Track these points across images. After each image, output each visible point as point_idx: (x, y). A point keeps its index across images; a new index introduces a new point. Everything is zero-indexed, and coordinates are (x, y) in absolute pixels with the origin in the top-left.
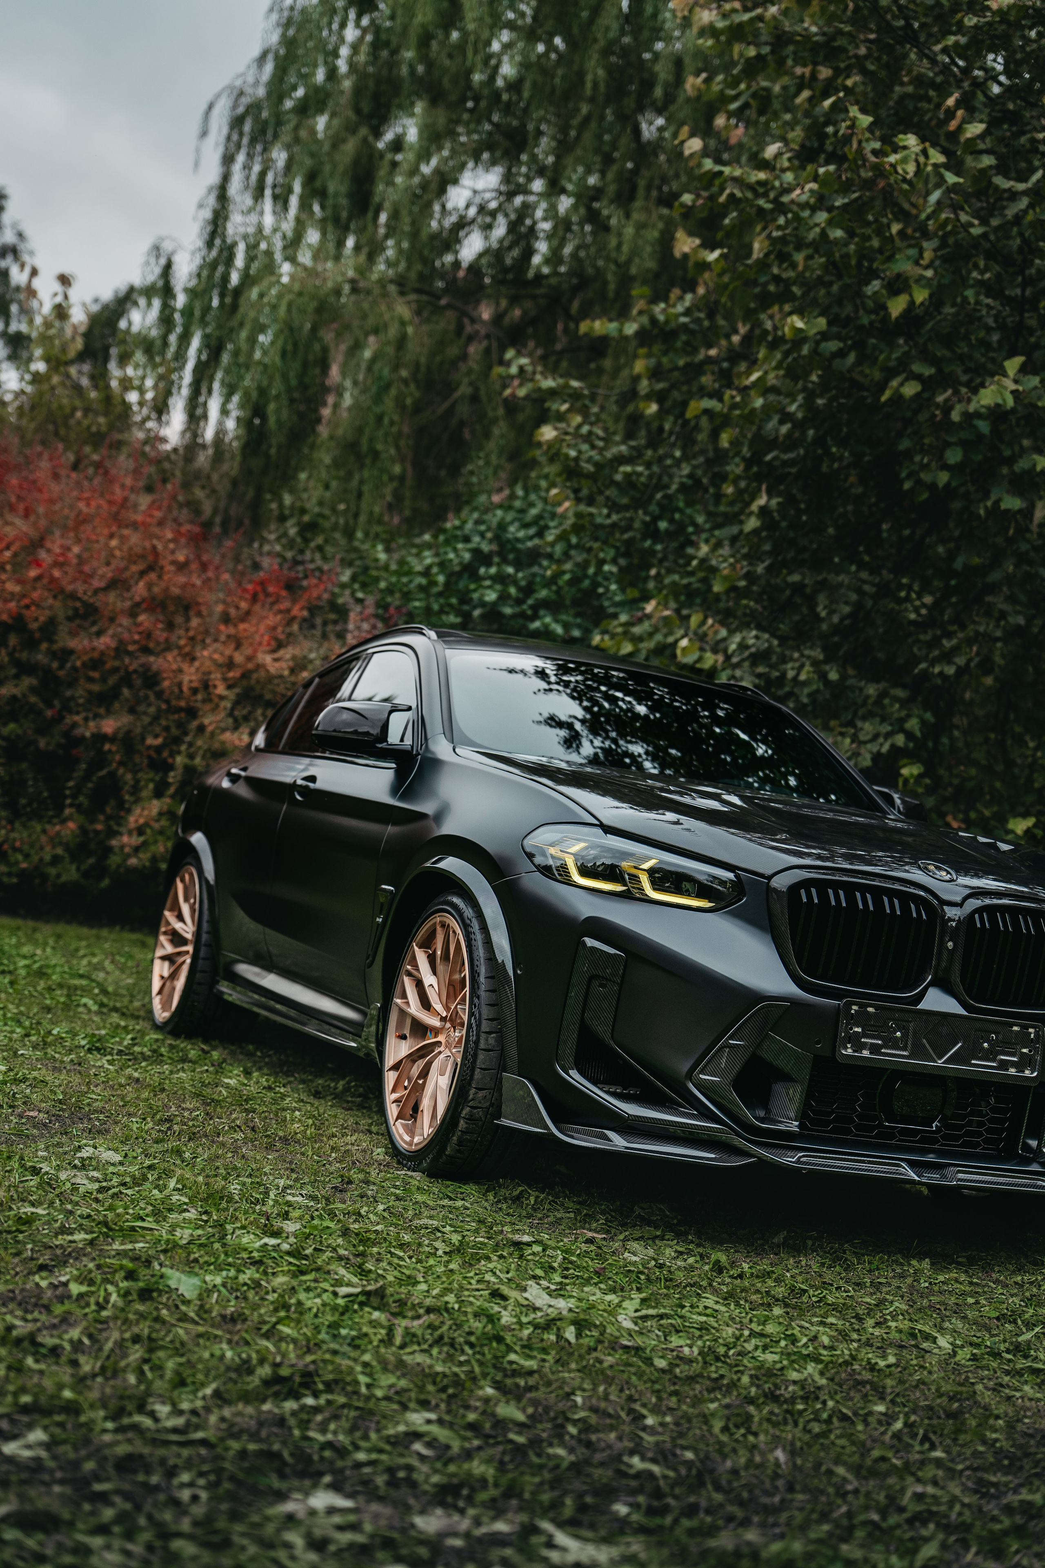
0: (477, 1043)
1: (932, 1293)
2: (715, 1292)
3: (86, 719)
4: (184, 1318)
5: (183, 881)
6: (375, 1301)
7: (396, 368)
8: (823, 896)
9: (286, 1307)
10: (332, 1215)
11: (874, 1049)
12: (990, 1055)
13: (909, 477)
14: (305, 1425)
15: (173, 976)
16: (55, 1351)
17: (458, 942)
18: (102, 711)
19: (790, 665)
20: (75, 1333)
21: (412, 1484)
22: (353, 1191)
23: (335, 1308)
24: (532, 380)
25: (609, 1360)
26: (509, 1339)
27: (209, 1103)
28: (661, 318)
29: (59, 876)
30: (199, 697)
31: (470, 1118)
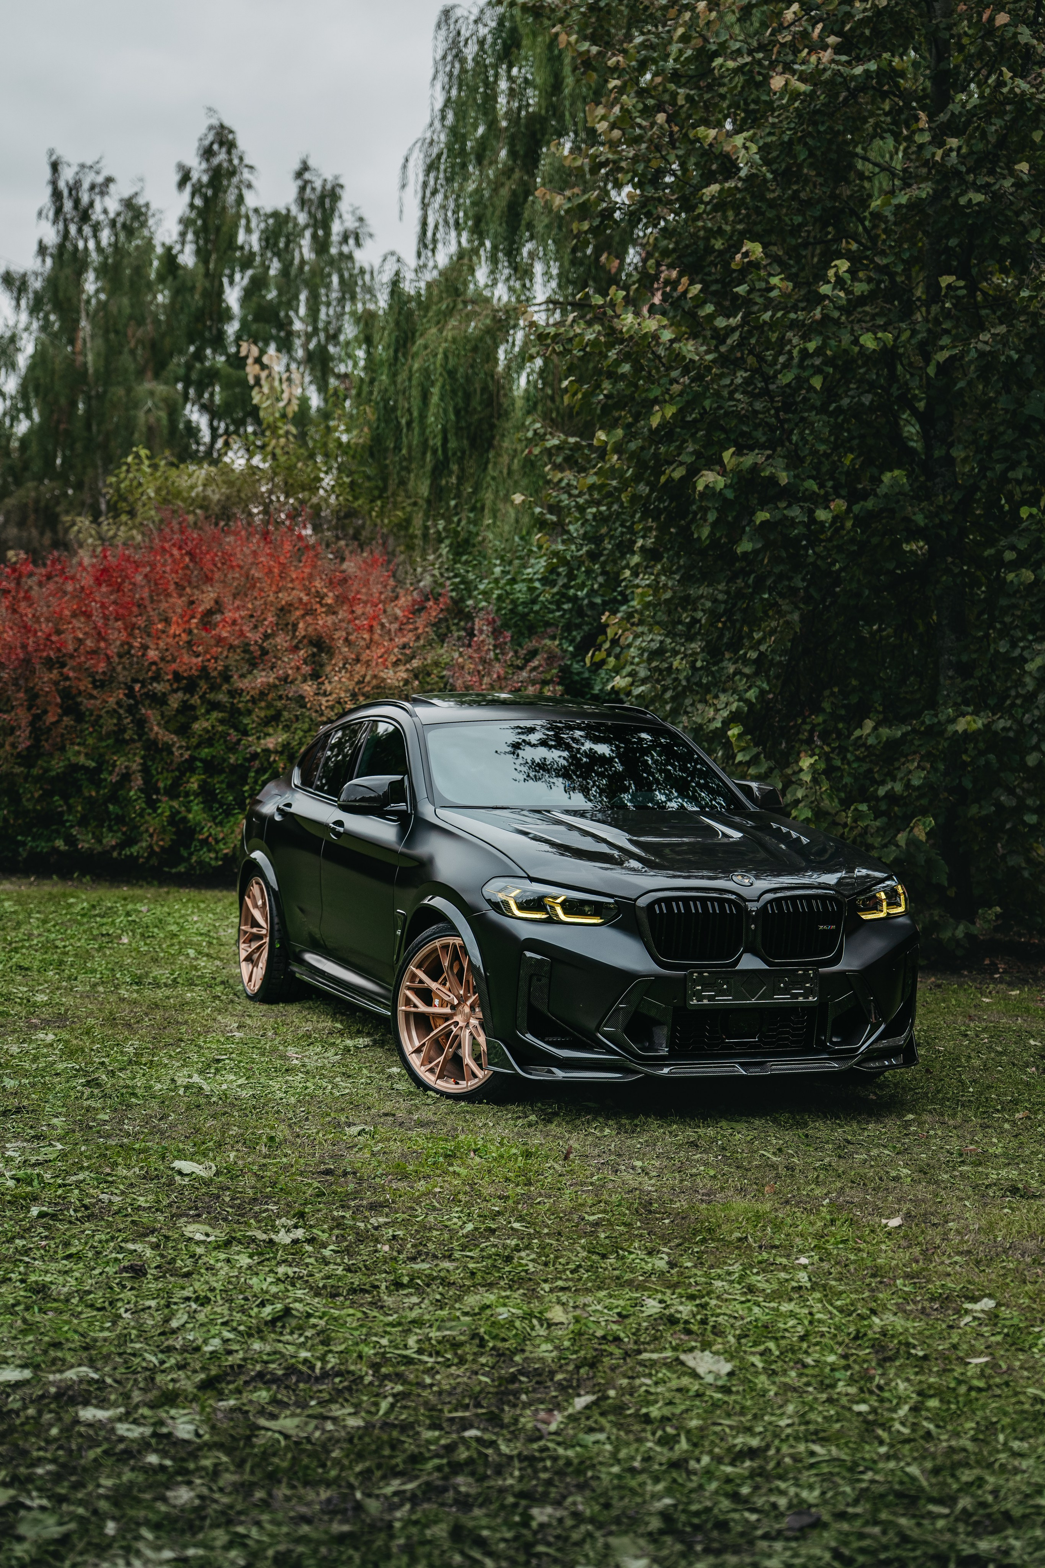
8: (669, 907)
11: (710, 998)
12: (786, 991)
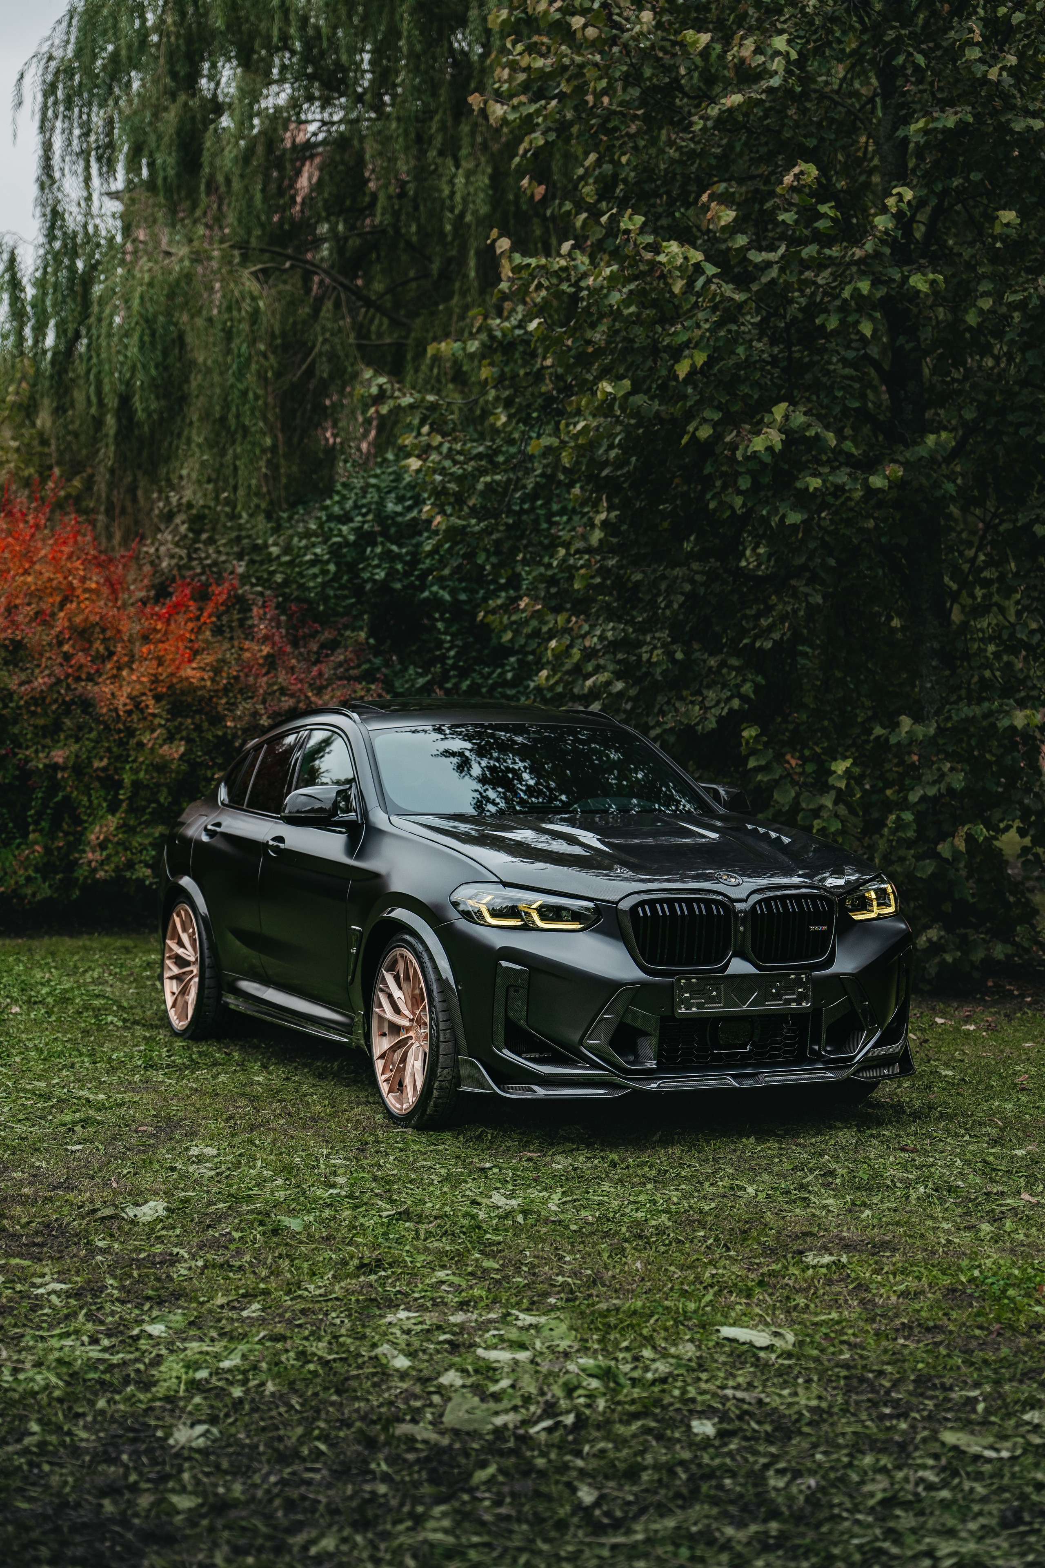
0: (438, 1037)
1: (752, 1158)
2: (611, 1180)
3: (37, 752)
4: (301, 1242)
5: (179, 915)
6: (404, 1217)
7: (253, 342)
8: (653, 910)
9: (355, 1227)
10: (363, 1168)
11: (700, 1006)
12: (777, 997)
13: (713, 498)
14: (383, 1285)
15: (184, 991)
16: (240, 1268)
17: (415, 969)
18: (48, 741)
19: (644, 649)
20: (247, 1258)
21: (446, 1304)
22: (370, 1151)
23: (382, 1224)
24: (392, 397)
25: (544, 1230)
26: (485, 1226)
27: (253, 1099)
28: (498, 334)
29: (34, 895)
30: (135, 717)
31: (440, 1088)
